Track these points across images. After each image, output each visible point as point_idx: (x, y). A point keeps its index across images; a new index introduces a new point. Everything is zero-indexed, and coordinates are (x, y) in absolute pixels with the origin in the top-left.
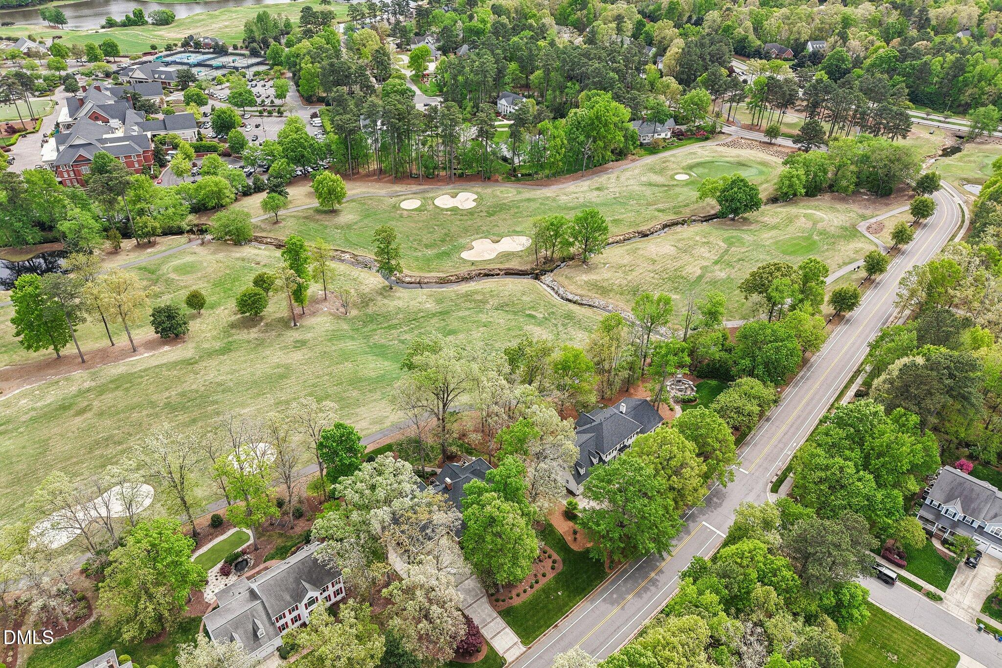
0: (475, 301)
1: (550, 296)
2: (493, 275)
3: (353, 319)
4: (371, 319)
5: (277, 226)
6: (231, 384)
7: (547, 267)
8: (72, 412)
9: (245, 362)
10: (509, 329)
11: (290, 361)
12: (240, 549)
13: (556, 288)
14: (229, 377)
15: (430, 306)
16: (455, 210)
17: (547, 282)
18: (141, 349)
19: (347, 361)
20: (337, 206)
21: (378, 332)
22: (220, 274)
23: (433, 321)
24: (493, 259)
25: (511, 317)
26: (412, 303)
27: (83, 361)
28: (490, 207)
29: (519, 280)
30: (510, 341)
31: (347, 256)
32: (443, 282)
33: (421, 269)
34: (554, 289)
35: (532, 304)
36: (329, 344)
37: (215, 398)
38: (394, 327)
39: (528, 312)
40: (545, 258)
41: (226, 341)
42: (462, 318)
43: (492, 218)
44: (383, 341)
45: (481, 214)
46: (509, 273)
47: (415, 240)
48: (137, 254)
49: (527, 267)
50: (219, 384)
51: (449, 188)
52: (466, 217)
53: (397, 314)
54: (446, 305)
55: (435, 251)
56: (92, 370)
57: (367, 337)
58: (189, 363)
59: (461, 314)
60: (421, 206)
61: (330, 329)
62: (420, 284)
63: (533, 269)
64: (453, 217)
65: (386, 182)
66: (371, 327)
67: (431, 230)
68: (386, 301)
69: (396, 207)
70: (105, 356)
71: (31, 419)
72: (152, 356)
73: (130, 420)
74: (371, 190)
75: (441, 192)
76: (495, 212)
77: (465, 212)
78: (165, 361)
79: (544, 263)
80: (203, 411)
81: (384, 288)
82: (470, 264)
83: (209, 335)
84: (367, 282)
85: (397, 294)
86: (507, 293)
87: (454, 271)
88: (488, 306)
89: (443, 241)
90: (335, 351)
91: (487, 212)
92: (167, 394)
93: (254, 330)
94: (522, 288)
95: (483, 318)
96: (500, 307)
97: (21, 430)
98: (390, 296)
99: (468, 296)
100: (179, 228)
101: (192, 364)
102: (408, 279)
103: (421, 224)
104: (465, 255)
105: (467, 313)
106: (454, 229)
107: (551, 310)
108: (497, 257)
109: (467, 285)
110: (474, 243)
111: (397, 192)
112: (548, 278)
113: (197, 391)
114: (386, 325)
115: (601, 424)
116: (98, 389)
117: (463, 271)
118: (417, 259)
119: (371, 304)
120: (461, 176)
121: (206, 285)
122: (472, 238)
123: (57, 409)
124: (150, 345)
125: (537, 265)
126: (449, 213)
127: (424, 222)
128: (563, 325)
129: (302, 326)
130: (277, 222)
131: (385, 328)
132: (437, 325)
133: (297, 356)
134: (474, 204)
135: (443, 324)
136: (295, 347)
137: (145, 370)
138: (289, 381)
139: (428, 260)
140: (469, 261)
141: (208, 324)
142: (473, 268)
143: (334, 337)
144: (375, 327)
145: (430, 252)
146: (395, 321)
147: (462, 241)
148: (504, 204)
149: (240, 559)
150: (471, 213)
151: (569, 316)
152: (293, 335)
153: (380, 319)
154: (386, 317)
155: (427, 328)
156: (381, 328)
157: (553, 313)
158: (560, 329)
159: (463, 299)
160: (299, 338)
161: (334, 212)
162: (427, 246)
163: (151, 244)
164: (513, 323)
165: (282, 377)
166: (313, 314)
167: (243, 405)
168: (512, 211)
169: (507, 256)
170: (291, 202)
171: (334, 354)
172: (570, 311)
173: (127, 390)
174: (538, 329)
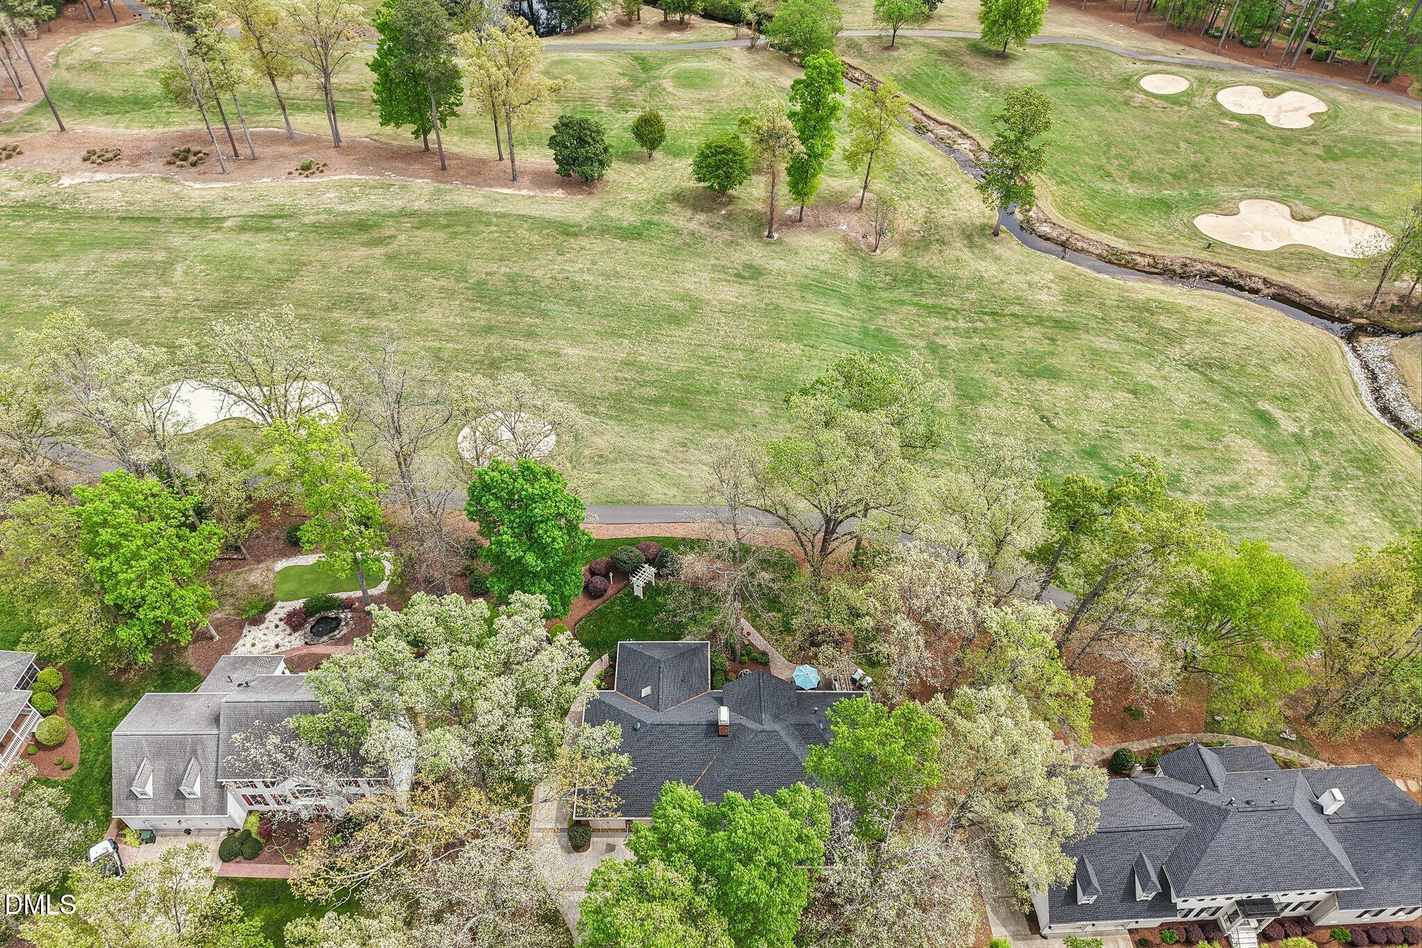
0: (1153, 328)
1: (1349, 390)
2: (1241, 288)
3: (880, 265)
4: (912, 278)
5: (886, 54)
6: (590, 295)
7: (1394, 321)
8: (365, 237)
9: (644, 266)
10: (1186, 425)
11: (710, 297)
12: (343, 595)
13: (1382, 378)
14: (600, 281)
15: (1048, 300)
16: (1252, 123)
17: (1369, 356)
18: (525, 180)
19: (799, 340)
20: (1012, 47)
21: (905, 309)
22: (735, 105)
23: (1028, 333)
24: (1266, 254)
25: (1212, 397)
26: (1015, 278)
27: (444, 168)
28: (1344, 139)
29: (1296, 323)
30: (1168, 453)
31: (965, 145)
32: (1116, 261)
33: (1085, 217)
34: (1374, 378)
35: (1287, 391)
36: (797, 294)
37: (550, 306)
38: (941, 312)
39: (1263, 405)
40: (1402, 298)
41: (647, 217)
42: (1095, 352)
43: (1334, 165)
44: (900, 330)
45: (1312, 149)
46: (1286, 299)
47: (1117, 157)
48: (653, 34)
49: (1338, 301)
50: (576, 287)
51: (1270, 76)
52: (1266, 145)
53: (969, 288)
54: (1079, 311)
55: (1146, 192)
56: (442, 186)
57: (878, 310)
58: (567, 230)
59: (1100, 342)
60: (1184, 93)
61: (822, 266)
62: (1064, 247)
63: (1352, 312)
64: (1236, 135)
65: (1147, 30)
66: (902, 294)
67: (1170, 147)
68: (966, 255)
69: (1128, 82)
70: (475, 171)
71: (313, 225)
72: (530, 197)
73: (417, 284)
74: (1106, 38)
75: (1247, 77)
76: (1346, 154)
77: (1271, 134)
78: (535, 213)
79: (1393, 309)
80: (516, 319)
81: (983, 228)
82: (1204, 243)
83: (632, 197)
84: (961, 204)
85: (999, 250)
86: (1242, 340)
87: (1154, 247)
88: (1176, 352)
89: (1178, 177)
90: (795, 312)
91: (1328, 149)
92: (493, 267)
93: (702, 217)
94: (1288, 344)
95: (1144, 372)
96: (1201, 366)
97: (292, 235)
98: (983, 246)
99: (1143, 312)
100: (739, 12)
101: (568, 235)
102: (1045, 229)
103: (1155, 128)
104: (1207, 223)
105: (1115, 346)
106: (1221, 160)
107: (1327, 426)
108: (1279, 253)
109: (1168, 288)
110: (1243, 205)
111: (1154, 53)
112: (1374, 348)
113: (536, 282)
114: (930, 302)
115: (1223, 813)
116: (424, 218)
117: (1174, 254)
118: (1094, 194)
119: (935, 247)
120: (1321, 59)
121: (701, 115)
122: (1250, 191)
123: (352, 225)
124: (541, 180)
125: (1371, 307)
126: (1235, 124)
127: (1166, 125)
128: (1336, 476)
129: (780, 242)
130: (891, 47)
131: (925, 307)
132: (1029, 345)
133: (730, 293)
134: (1309, 123)
135: (1046, 346)
136: (738, 275)
137: (503, 216)
138: (676, 333)
139: (1116, 204)
140: (1203, 237)
141: (646, 179)
142: (1205, 255)
143: (817, 285)
144: (906, 296)
145: (1132, 190)
146: (954, 302)
147: (1221, 191)
148: (1384, 144)
149: (332, 614)
150: (1287, 138)
151: (1368, 462)
152: (754, 252)
153: (929, 285)
154: (943, 285)
155: (1006, 343)
156: (915, 304)
157: (1329, 435)
158: (1320, 482)
159: (1128, 314)
160: (757, 262)
161: (1002, 57)
162: (1135, 177)
163: (682, 26)
164: (1208, 416)
165: (675, 319)
166: (817, 227)
167: (576, 339)
168: (1391, 166)
169: (1304, 257)
170: (940, 18)
171: (788, 316)
172: (1381, 451)
173: (454, 236)
174: (1263, 456)
